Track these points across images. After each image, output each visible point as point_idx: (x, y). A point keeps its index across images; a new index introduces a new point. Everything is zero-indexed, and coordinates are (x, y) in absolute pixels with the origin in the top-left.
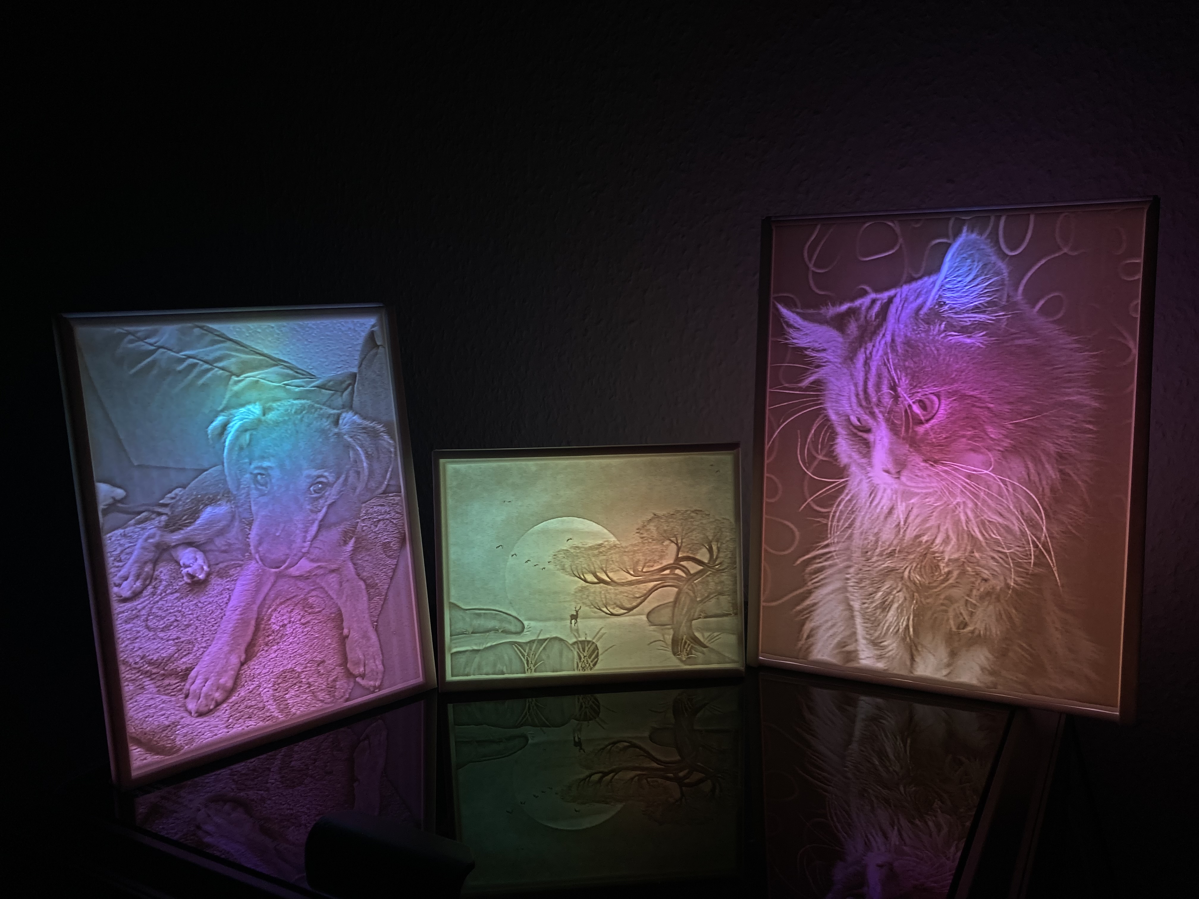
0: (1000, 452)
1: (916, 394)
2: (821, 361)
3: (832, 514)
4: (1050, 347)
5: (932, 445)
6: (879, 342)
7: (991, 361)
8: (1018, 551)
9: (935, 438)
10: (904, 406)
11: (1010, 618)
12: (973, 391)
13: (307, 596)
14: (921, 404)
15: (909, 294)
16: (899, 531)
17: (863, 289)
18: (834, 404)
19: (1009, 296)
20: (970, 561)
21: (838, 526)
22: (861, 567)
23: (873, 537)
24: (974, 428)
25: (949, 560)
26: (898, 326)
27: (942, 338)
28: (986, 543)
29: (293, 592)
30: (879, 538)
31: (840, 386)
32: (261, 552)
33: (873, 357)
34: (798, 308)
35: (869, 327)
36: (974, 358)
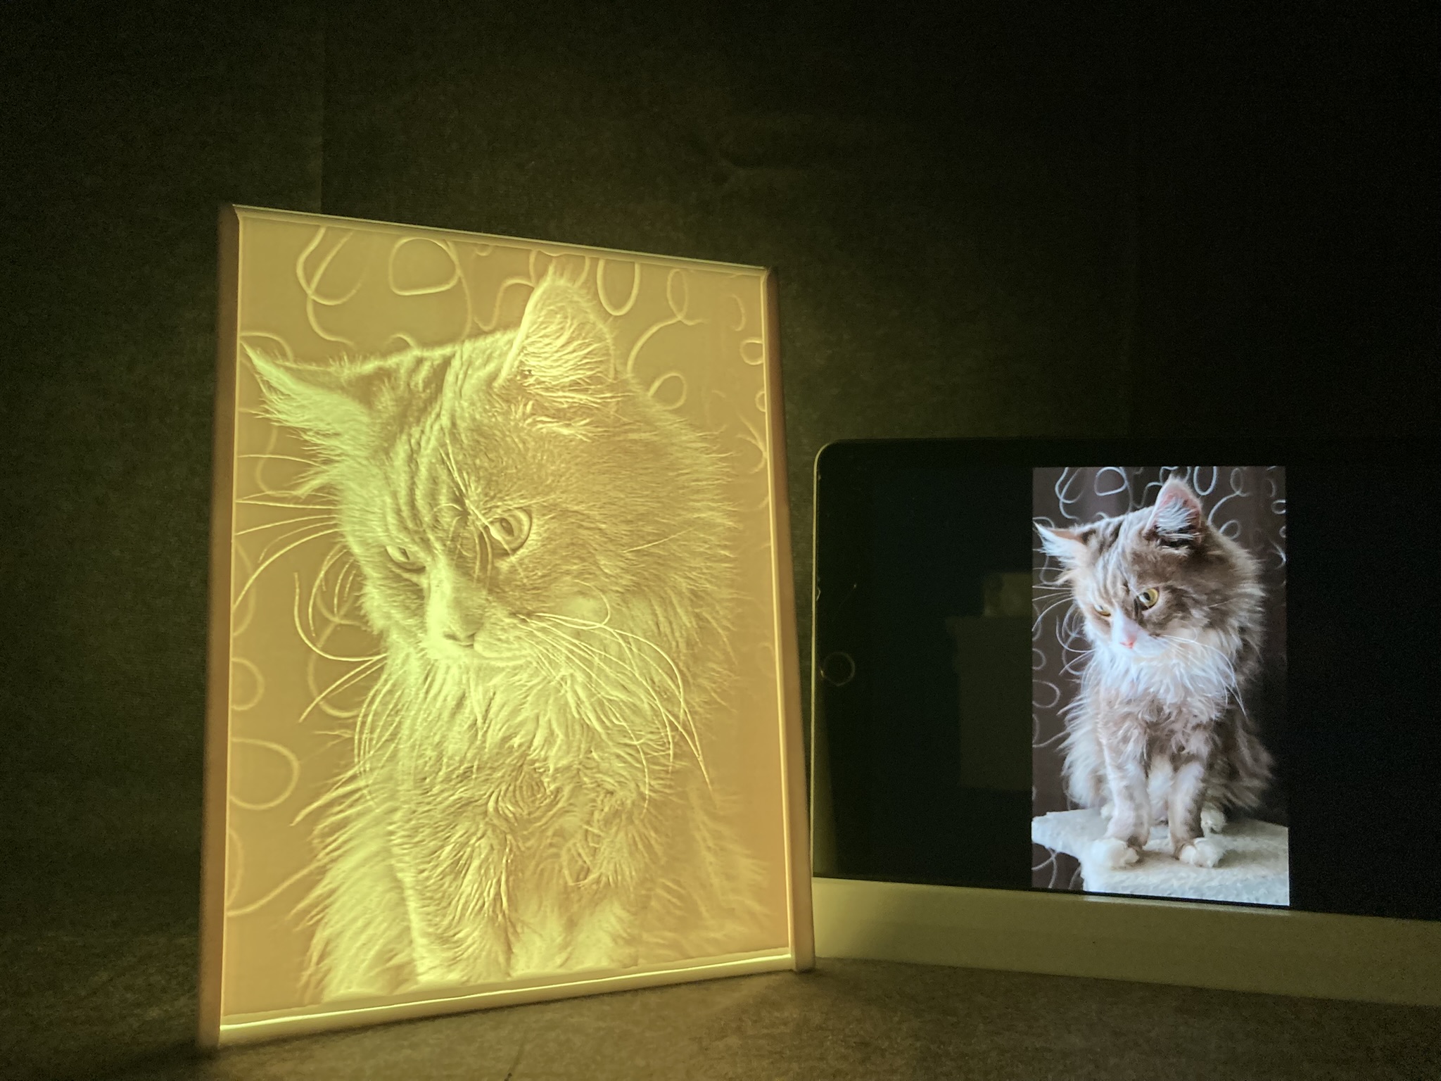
0: (618, 595)
1: (494, 510)
2: (332, 453)
3: (360, 719)
4: (673, 444)
5: (523, 588)
6: (432, 427)
7: (601, 461)
8: (651, 740)
9: (527, 577)
10: (477, 528)
11: (649, 847)
12: (577, 505)
14: (504, 524)
15: (474, 356)
16: (476, 735)
17: (402, 339)
18: (357, 527)
19: (616, 372)
20: (587, 766)
21: (371, 740)
22: (413, 806)
23: (433, 750)
24: (583, 560)
25: (557, 770)
26: (459, 403)
27: (529, 425)
28: (608, 734)
30: (443, 751)
31: (366, 496)
33: (422, 450)
34: (288, 360)
35: (414, 402)
36: (577, 457)
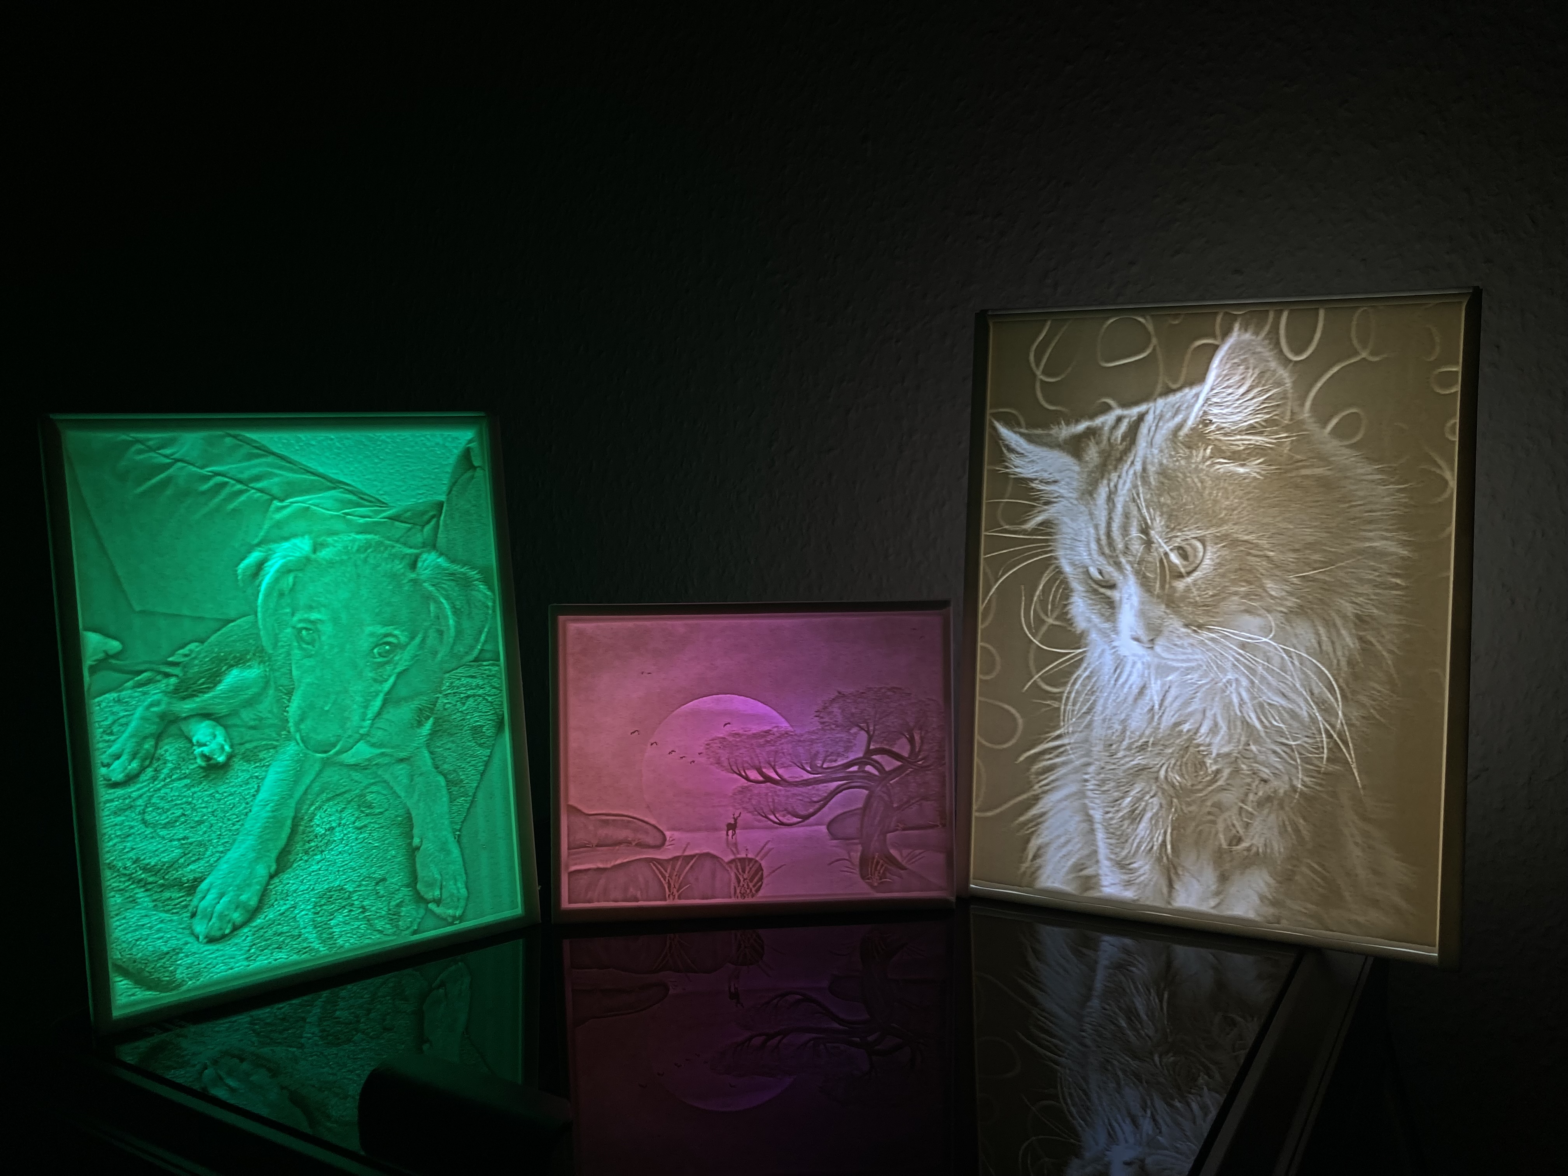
0: (1282, 614)
1: (1175, 539)
2: (1051, 496)
3: (1065, 695)
4: (1346, 478)
5: (1195, 605)
6: (1127, 472)
7: (1272, 496)
8: (1307, 743)
9: (1199, 596)
10: (1159, 553)
11: (1298, 832)
12: (1247, 535)
13: (364, 792)
14: (1181, 552)
15: (1165, 410)
16: (1153, 718)
17: (1105, 403)
18: (1068, 552)
19: (1293, 413)
20: (1245, 756)
21: (1073, 711)
23: (1119, 724)
24: (1249, 583)
25: (1219, 754)
26: (1151, 451)
27: (1207, 466)
28: (1266, 732)
29: (345, 786)
30: (1127, 725)
31: (1076, 528)
32: (303, 731)
33: (1119, 490)
34: (1022, 428)
35: (1113, 453)
36: (1249, 493)
